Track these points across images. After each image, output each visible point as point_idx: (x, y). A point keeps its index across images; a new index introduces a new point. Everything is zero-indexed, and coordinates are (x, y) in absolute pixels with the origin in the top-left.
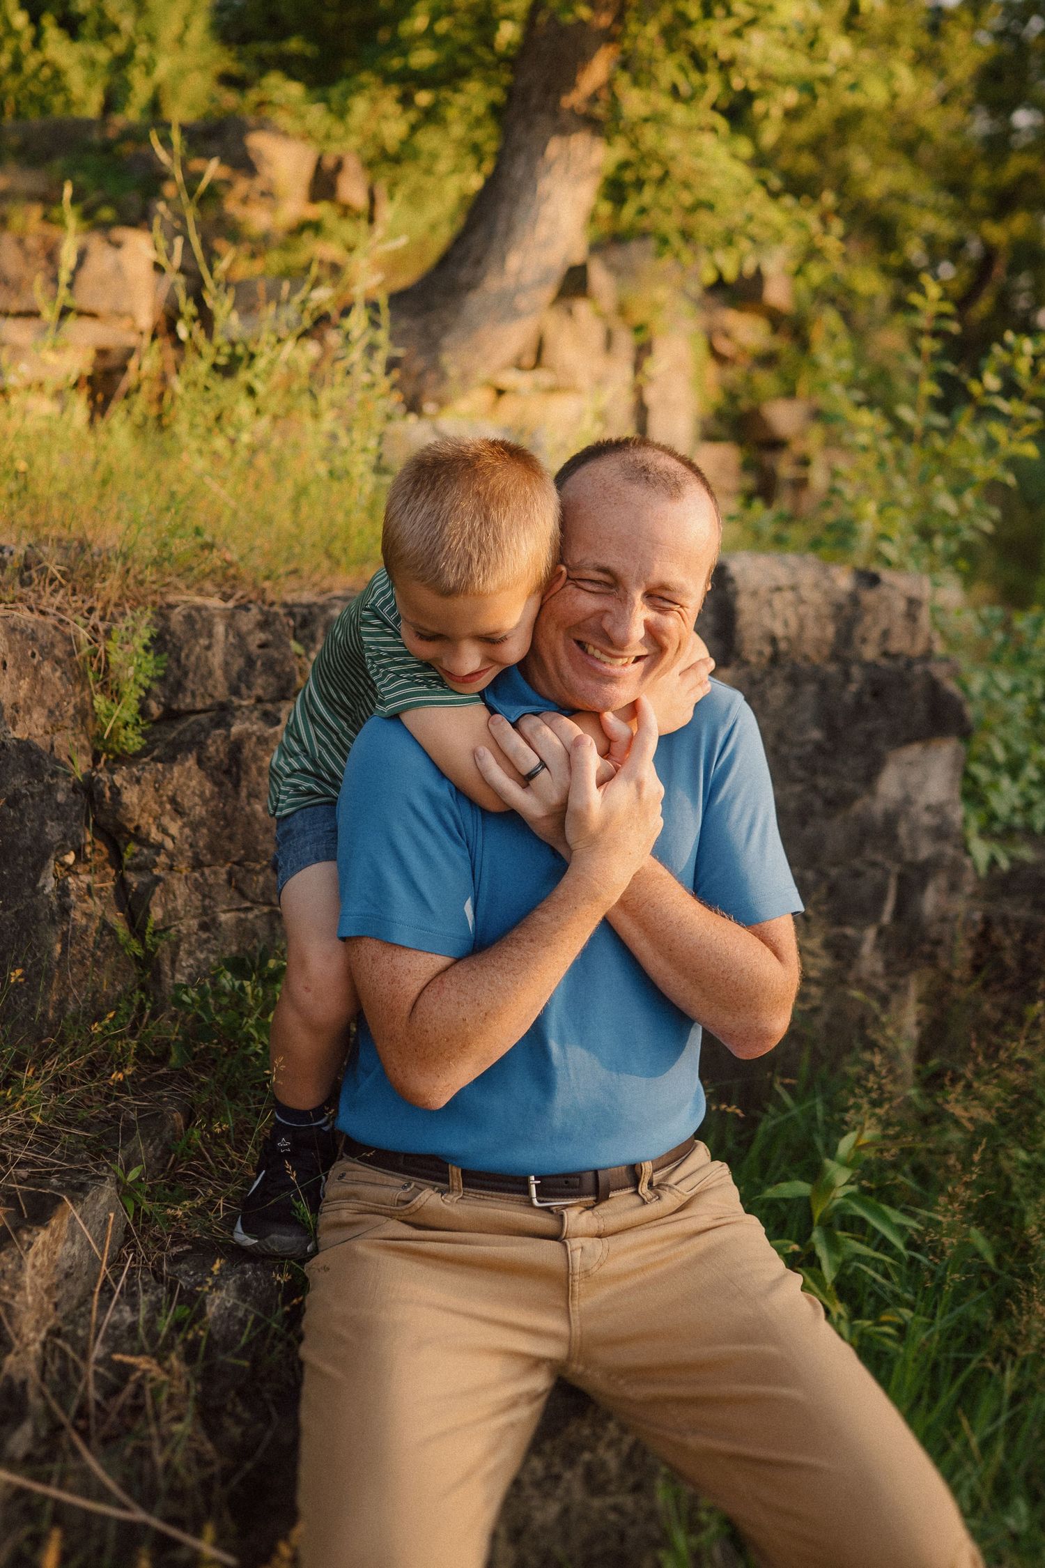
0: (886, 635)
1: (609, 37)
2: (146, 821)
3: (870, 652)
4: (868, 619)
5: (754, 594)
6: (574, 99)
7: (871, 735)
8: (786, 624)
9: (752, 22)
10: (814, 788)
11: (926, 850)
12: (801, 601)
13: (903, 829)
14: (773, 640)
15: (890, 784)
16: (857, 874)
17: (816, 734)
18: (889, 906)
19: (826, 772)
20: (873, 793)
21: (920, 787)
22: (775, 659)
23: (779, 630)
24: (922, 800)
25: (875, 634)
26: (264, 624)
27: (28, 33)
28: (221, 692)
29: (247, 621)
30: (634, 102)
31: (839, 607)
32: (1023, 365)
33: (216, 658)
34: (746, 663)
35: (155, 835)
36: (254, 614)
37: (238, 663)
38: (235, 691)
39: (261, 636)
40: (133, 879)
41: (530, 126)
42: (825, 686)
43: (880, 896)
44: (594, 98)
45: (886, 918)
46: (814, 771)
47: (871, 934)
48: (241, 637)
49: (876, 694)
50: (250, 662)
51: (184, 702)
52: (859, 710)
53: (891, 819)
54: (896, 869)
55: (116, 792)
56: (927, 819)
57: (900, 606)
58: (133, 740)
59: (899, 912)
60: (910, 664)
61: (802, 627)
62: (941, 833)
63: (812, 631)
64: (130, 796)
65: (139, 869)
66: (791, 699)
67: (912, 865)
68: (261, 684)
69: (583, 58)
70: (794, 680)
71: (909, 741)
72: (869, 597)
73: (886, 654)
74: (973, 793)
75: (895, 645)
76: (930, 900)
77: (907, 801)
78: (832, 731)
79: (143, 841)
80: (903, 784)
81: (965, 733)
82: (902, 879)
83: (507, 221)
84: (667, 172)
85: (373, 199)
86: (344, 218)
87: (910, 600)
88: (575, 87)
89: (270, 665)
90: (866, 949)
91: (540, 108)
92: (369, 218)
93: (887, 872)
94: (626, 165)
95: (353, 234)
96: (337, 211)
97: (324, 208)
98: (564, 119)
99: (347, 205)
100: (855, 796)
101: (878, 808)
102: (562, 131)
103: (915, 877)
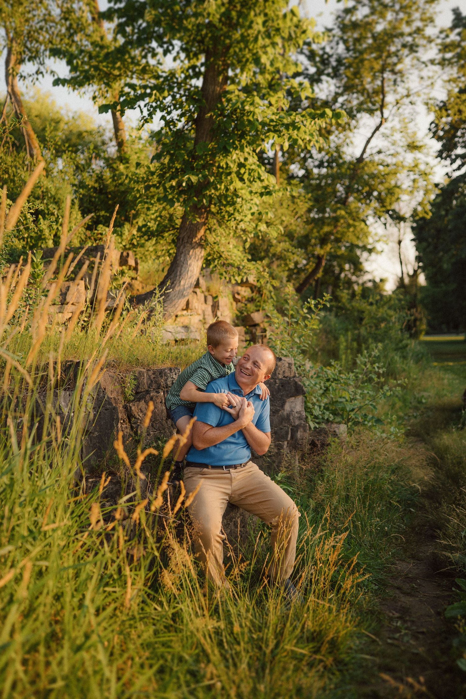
0: (284, 372)
1: (204, 224)
2: (136, 413)
3: (280, 377)
4: (280, 369)
6: (196, 240)
7: (282, 396)
9: (242, 220)
11: (297, 422)
13: (291, 418)
15: (287, 407)
16: (282, 429)
18: (289, 436)
20: (284, 410)
21: (294, 408)
24: (295, 411)
25: (281, 372)
26: (154, 374)
28: (147, 388)
29: (150, 373)
30: (211, 238)
32: (313, 306)
33: (145, 381)
35: (138, 417)
36: (152, 372)
37: (149, 382)
38: (149, 387)
39: (153, 376)
40: (133, 425)
41: (184, 247)
43: (287, 433)
44: (201, 239)
45: (289, 439)
47: (286, 443)
48: (150, 376)
49: (282, 386)
50: (152, 381)
51: (140, 390)
52: (279, 390)
53: (288, 416)
54: (290, 427)
55: (131, 407)
56: (297, 415)
57: (287, 365)
58: (132, 398)
59: (292, 437)
60: (290, 378)
62: (300, 418)
64: (133, 408)
65: (134, 423)
67: (294, 426)
68: (154, 386)
69: (198, 230)
71: (291, 397)
72: (280, 364)
73: (284, 377)
74: (307, 409)
75: (286, 375)
76: (299, 434)
77: (292, 411)
78: (273, 396)
79: (135, 418)
80: (291, 407)
81: (303, 393)
82: (292, 429)
83: (180, 272)
84: (221, 256)
85: (137, 263)
86: (130, 269)
87: (289, 364)
88: (196, 236)
89: (156, 382)
90: (285, 447)
91: (187, 242)
92: (136, 269)
93: (288, 428)
94: (209, 255)
95: (132, 273)
96: (128, 268)
97: (124, 267)
98: (194, 245)
99: (130, 266)
100: (280, 410)
101: (285, 413)
102: (193, 248)
103: (295, 429)
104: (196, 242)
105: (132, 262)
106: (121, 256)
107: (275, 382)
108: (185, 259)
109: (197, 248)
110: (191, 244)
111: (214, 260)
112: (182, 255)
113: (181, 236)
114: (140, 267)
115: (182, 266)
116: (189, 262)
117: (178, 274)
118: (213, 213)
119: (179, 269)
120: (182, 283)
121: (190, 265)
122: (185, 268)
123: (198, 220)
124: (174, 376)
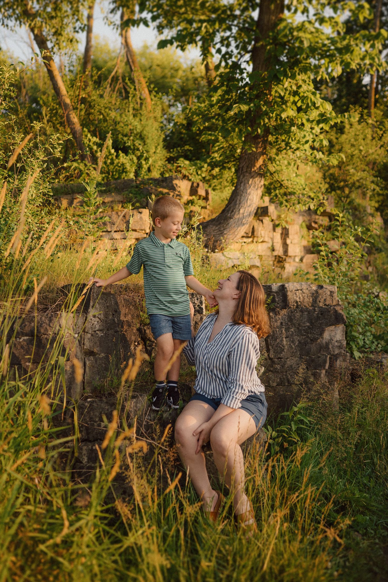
0: (325, 300)
1: (263, 154)
3: (321, 305)
4: (320, 297)
5: (291, 291)
6: (255, 169)
7: (321, 324)
8: (300, 298)
9: (298, 149)
10: (308, 337)
11: (337, 352)
12: (304, 293)
13: (330, 346)
14: (297, 302)
15: (326, 335)
16: (319, 357)
17: (308, 324)
18: (328, 364)
19: (311, 333)
20: (322, 338)
21: (334, 336)
22: (297, 307)
23: (298, 300)
24: (335, 340)
25: (322, 300)
27: (115, 154)
30: (272, 168)
31: (313, 294)
34: (290, 307)
40: (149, 348)
41: (244, 176)
42: (309, 312)
43: (325, 362)
44: (260, 168)
45: (327, 368)
46: (308, 333)
47: (324, 372)
49: (322, 314)
52: (318, 318)
53: (327, 344)
54: (329, 356)
56: (337, 344)
57: (329, 293)
59: (330, 366)
60: (331, 306)
61: (304, 298)
62: (340, 347)
63: (307, 300)
64: (148, 331)
65: (149, 346)
66: (301, 316)
67: (333, 355)
69: (256, 159)
70: (302, 311)
71: (330, 325)
72: (320, 291)
73: (325, 305)
74: (348, 337)
75: (327, 303)
76: (338, 364)
77: (331, 339)
78: (312, 323)
79: (150, 341)
80: (330, 336)
81: (344, 322)
82: (330, 358)
83: (240, 201)
84: (281, 185)
85: (207, 193)
86: (199, 199)
87: (331, 292)
88: (255, 166)
90: (322, 375)
91: (246, 172)
92: (206, 199)
93: (326, 357)
94: (271, 184)
95: (202, 203)
96: (198, 197)
97: (194, 197)
98: (253, 174)
99: (200, 196)
100: (318, 339)
101: (324, 341)
102: (253, 177)
103: (334, 358)
104: (255, 171)
105: (202, 192)
106: (192, 186)
107: (315, 310)
108: (245, 188)
109: (257, 177)
110: (250, 173)
111: (275, 189)
112: (242, 185)
113: (241, 166)
114: (210, 197)
115: (241, 195)
116: (248, 191)
117: (238, 202)
118: (270, 143)
119: (239, 197)
120: (241, 211)
121: (249, 194)
122: (245, 197)
123: (254, 149)
124: (196, 302)
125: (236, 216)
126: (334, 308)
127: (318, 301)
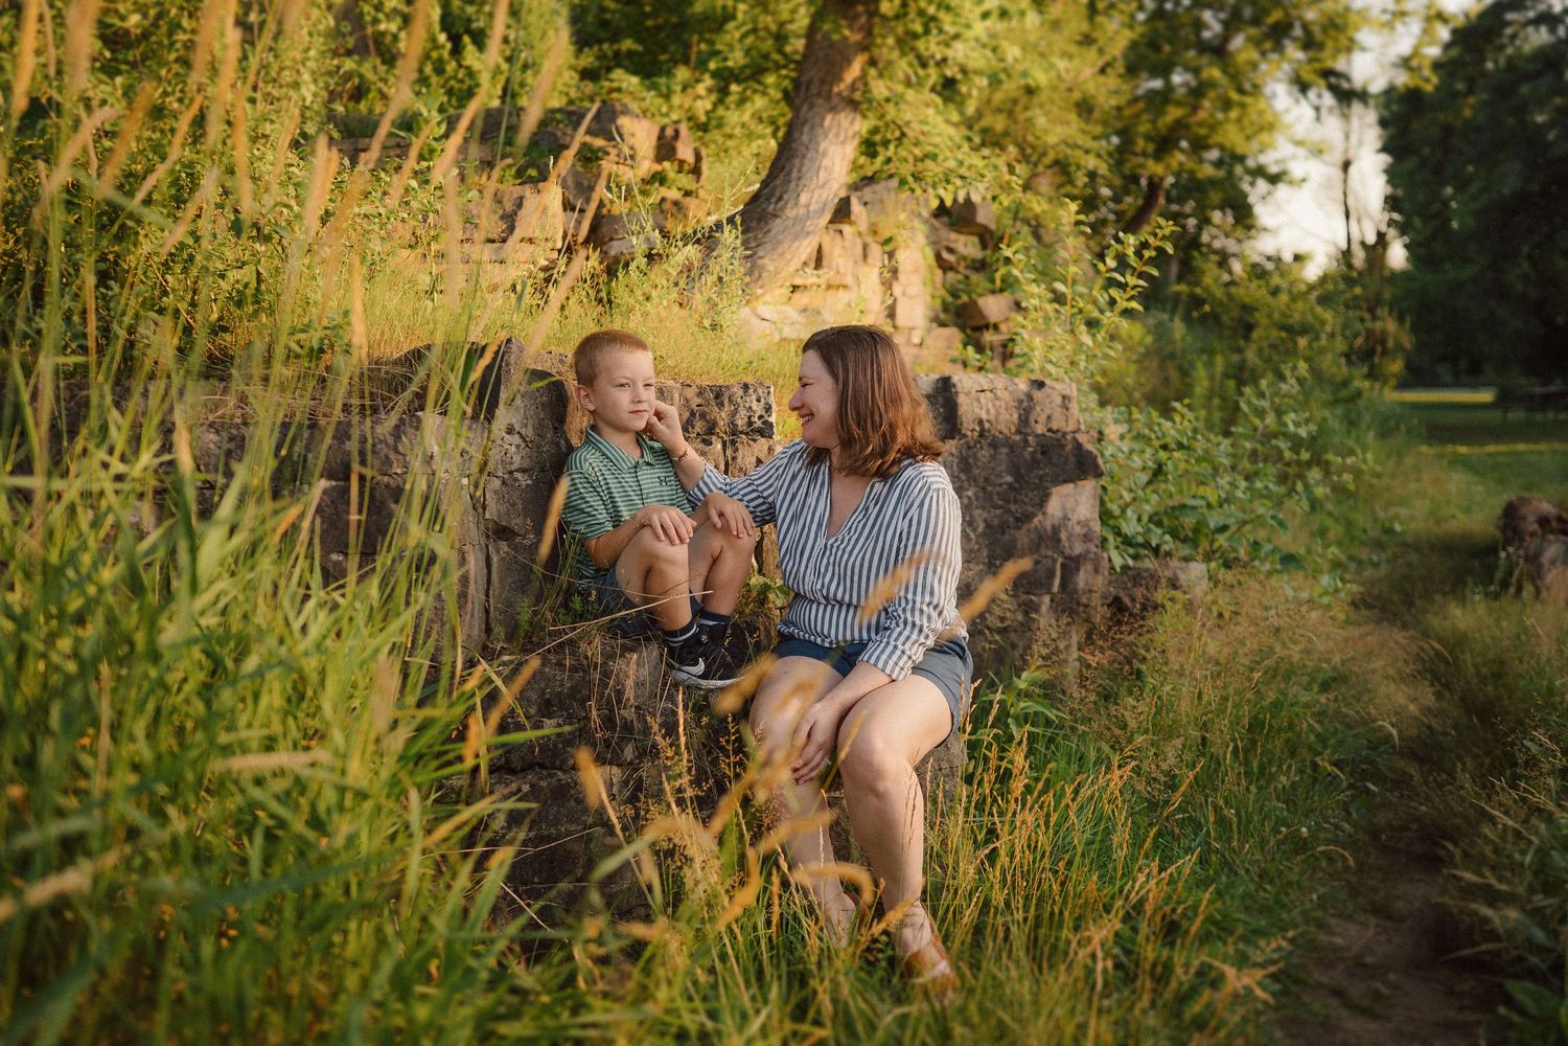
0: (1049, 417)
1: (862, 47)
3: (1040, 429)
4: (1038, 408)
5: (967, 394)
6: (841, 87)
7: (1041, 478)
8: (988, 411)
9: (956, 36)
10: (1009, 511)
11: (1078, 549)
12: (997, 398)
13: (1063, 536)
14: (981, 422)
15: (1054, 507)
16: (1037, 562)
17: (1009, 479)
18: (1057, 582)
19: (1016, 502)
20: (1044, 514)
21: (1073, 510)
22: (982, 434)
23: (984, 417)
24: (1074, 518)
25: (1043, 418)
26: (700, 394)
27: (449, 46)
29: (691, 393)
30: (880, 89)
31: (1021, 401)
32: (1130, 251)
34: (965, 436)
36: (695, 389)
37: (687, 415)
39: (698, 401)
41: (811, 107)
42: (1012, 447)
43: (1051, 575)
44: (853, 88)
45: (1055, 589)
46: (1008, 502)
47: (1047, 599)
48: (687, 400)
49: (1043, 453)
50: (693, 414)
52: (1035, 462)
53: (1056, 530)
54: (1060, 560)
56: (1078, 529)
57: (1058, 400)
59: (1063, 586)
60: (1064, 434)
61: (998, 413)
62: (1087, 538)
63: (1004, 416)
66: (993, 457)
67: (1070, 558)
68: (700, 426)
69: (848, 62)
70: (994, 445)
71: (1065, 481)
72: (1038, 395)
73: (1050, 430)
74: (1105, 516)
75: (1054, 426)
76: (1082, 579)
77: (1066, 518)
78: (1017, 475)
80: (1062, 508)
81: (1099, 474)
82: (1063, 565)
83: (799, 171)
84: (903, 134)
85: (698, 157)
86: (680, 171)
87: (1064, 397)
88: (841, 79)
89: (703, 416)
90: (1044, 609)
91: (819, 95)
92: (696, 171)
93: (1054, 561)
94: (875, 131)
95: (686, 181)
96: (676, 167)
97: (667, 164)
98: (835, 100)
99: (682, 162)
100: (1034, 515)
101: (1048, 524)
102: (833, 109)
103: (1072, 565)
104: (839, 94)
105: (685, 152)
106: (661, 136)
107: (1026, 441)
108: (813, 139)
109: (843, 109)
110: (828, 98)
111: (886, 143)
112: (806, 129)
113: (804, 79)
114: (705, 166)
115: (804, 156)
116: (823, 146)
117: (794, 175)
118: (884, 18)
119: (797, 162)
120: (803, 199)
121: (824, 155)
122: (813, 160)
123: (847, 32)
124: (755, 405)
125: (790, 213)
126: (1075, 439)
127: (1032, 421)
